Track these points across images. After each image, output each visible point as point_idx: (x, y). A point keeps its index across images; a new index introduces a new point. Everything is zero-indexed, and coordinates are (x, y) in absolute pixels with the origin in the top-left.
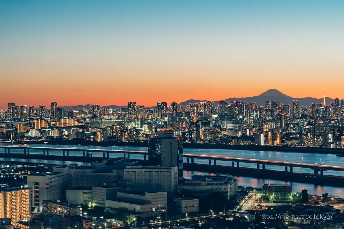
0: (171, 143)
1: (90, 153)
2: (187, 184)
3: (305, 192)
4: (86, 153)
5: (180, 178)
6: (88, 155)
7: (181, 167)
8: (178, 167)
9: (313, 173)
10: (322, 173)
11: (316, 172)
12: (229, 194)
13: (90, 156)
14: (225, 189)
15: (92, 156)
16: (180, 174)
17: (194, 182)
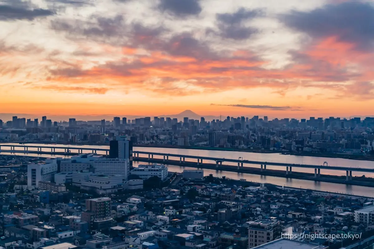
0: (125, 144)
1: (69, 150)
2: (135, 170)
3: (211, 175)
4: (67, 150)
5: (131, 167)
6: (68, 151)
7: (131, 159)
8: (129, 159)
9: (216, 163)
10: (221, 163)
11: (217, 162)
12: (162, 176)
13: (70, 152)
14: (160, 174)
15: (71, 152)
16: (131, 164)
17: (140, 168)
